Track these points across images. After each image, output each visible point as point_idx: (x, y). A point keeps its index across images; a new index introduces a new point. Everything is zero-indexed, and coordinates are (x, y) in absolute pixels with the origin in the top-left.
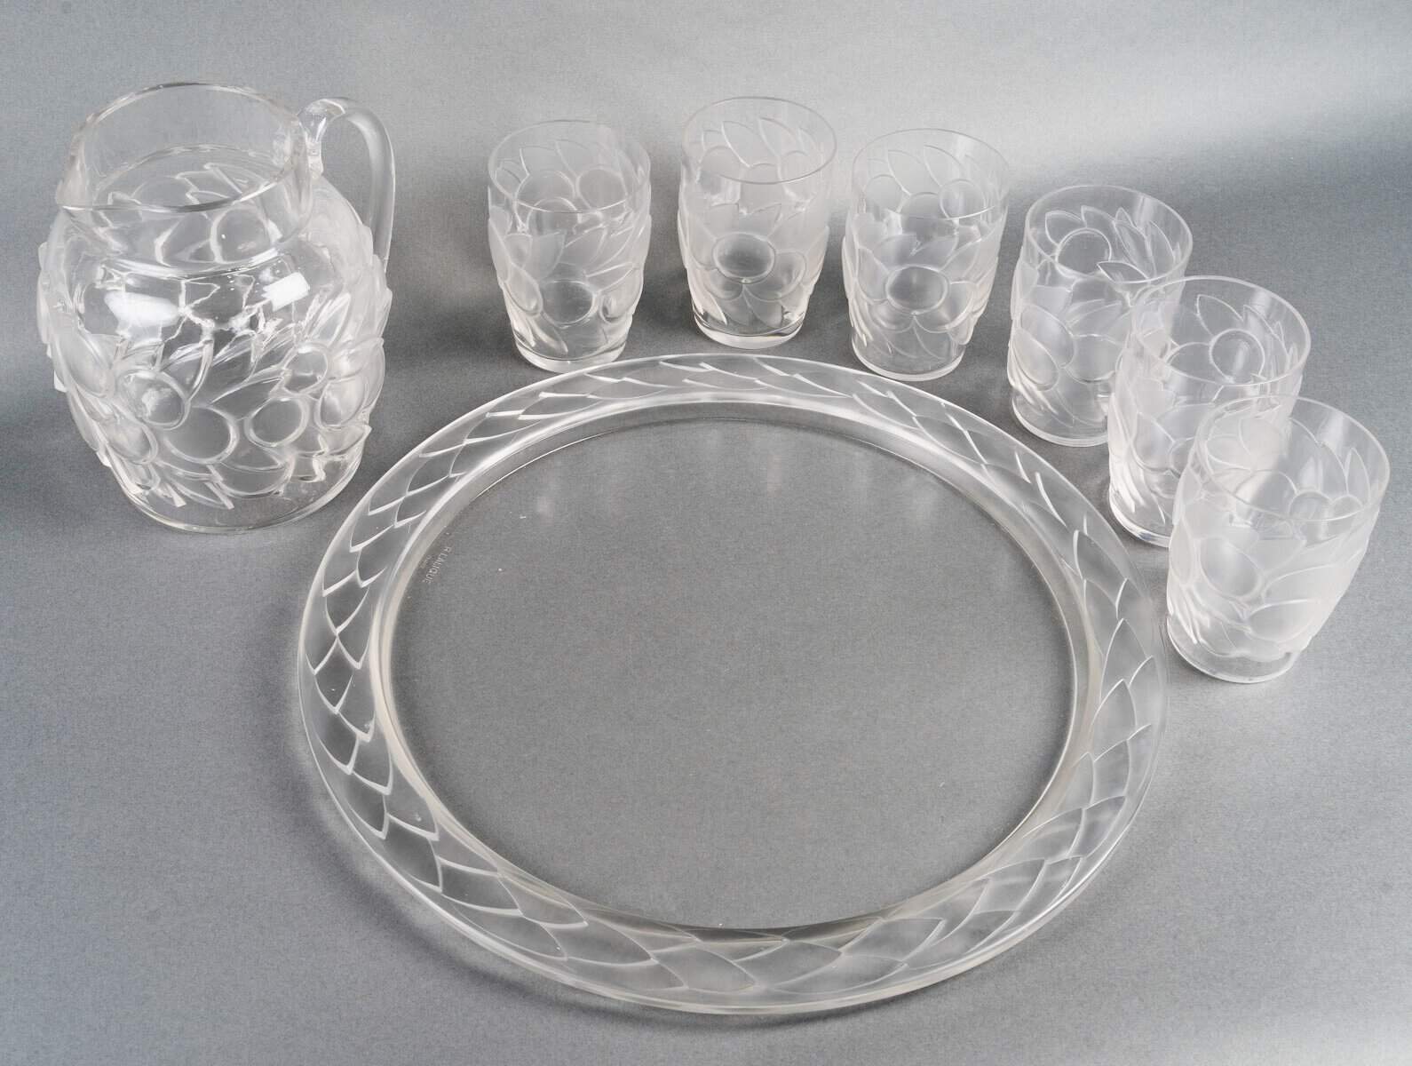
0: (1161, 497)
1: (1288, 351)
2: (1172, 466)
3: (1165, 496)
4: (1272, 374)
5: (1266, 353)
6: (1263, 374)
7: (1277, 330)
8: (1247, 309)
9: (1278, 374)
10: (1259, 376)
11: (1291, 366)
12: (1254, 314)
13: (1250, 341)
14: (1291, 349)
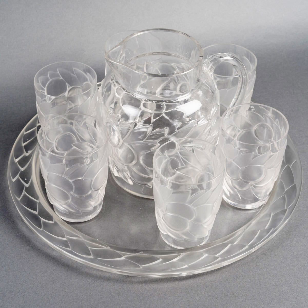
0: (238, 190)
1: (281, 129)
2: (241, 178)
3: (240, 189)
4: (277, 139)
5: (274, 131)
6: (274, 139)
7: (276, 122)
8: (265, 115)
9: (278, 139)
10: (272, 140)
11: (283, 135)
12: (268, 117)
13: (267, 127)
14: (282, 129)
